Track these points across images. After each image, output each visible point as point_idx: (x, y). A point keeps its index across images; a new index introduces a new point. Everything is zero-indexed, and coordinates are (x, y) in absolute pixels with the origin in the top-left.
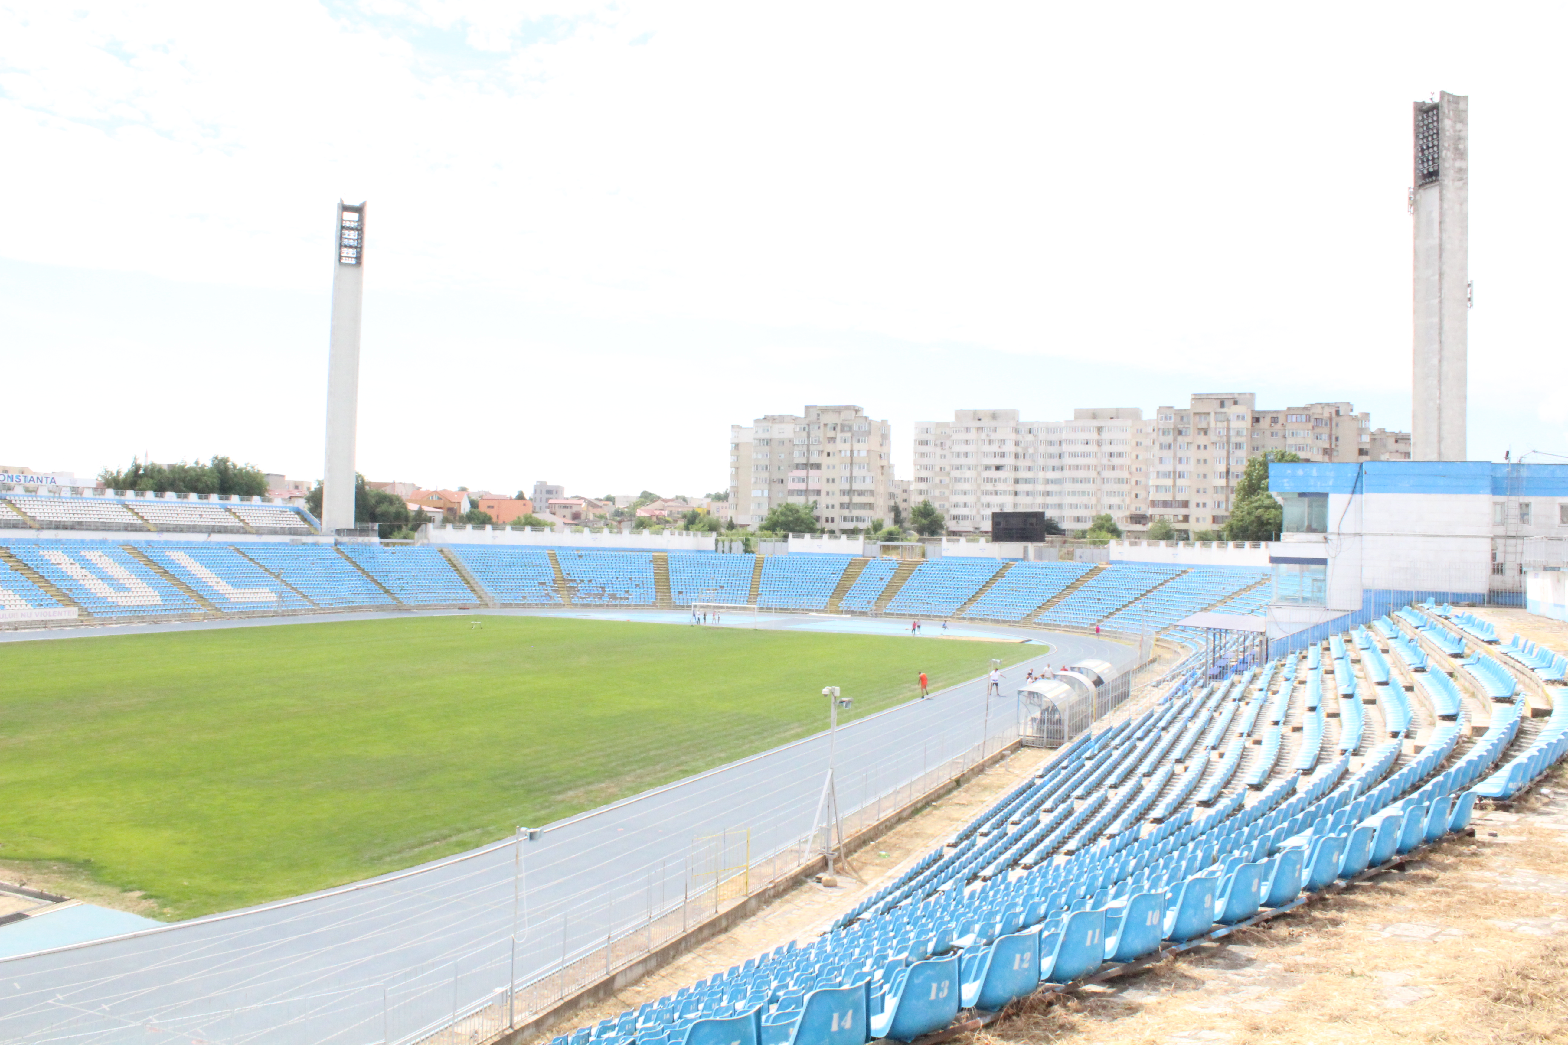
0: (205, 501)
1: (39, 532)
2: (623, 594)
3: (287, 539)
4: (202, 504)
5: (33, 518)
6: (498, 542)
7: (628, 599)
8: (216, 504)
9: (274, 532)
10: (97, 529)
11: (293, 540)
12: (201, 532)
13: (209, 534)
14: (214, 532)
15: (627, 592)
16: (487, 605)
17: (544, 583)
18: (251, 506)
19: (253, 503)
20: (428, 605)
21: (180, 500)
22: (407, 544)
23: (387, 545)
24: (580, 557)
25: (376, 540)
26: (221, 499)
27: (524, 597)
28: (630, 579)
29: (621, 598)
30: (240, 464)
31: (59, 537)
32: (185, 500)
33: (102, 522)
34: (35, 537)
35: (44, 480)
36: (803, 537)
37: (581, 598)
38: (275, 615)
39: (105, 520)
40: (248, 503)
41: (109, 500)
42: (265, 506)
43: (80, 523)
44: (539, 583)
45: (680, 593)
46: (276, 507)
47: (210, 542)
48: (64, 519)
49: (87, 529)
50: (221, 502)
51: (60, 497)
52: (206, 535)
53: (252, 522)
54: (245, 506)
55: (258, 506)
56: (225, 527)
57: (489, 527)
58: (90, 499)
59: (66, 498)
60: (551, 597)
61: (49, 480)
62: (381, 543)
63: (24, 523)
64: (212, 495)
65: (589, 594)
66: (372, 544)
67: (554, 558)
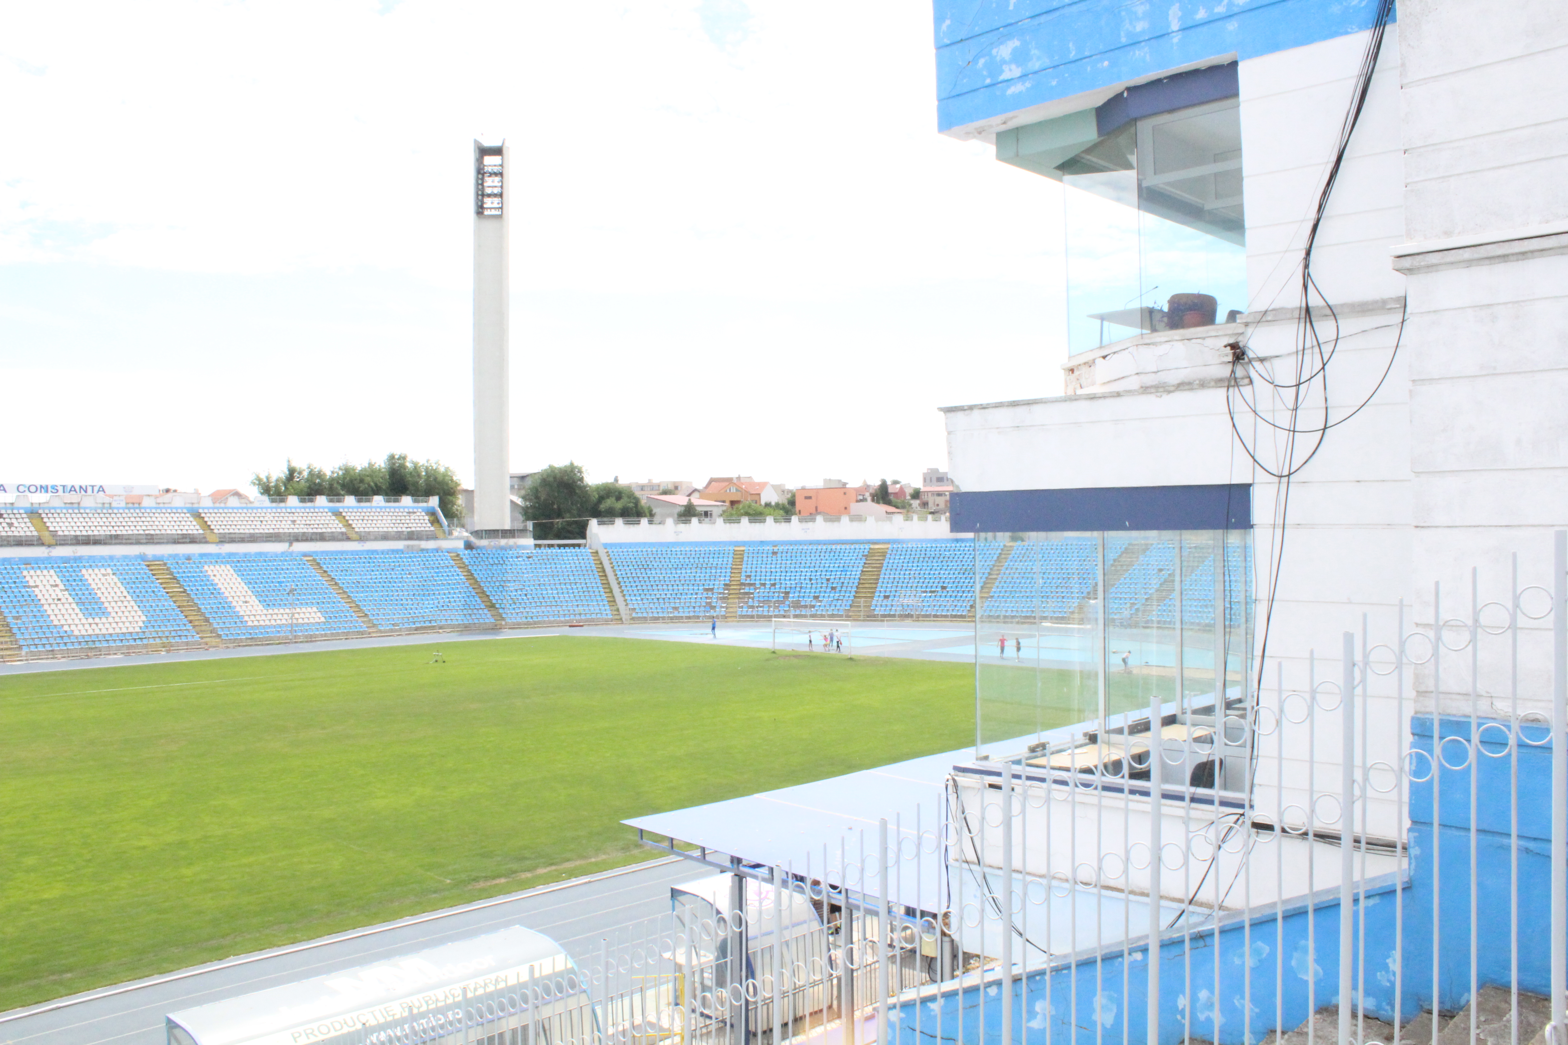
0: (309, 504)
1: (50, 549)
2: (809, 601)
3: (400, 545)
4: (305, 508)
5: (54, 534)
6: (682, 538)
7: (814, 606)
8: (323, 508)
9: (385, 537)
10: (138, 543)
11: (408, 546)
12: (281, 540)
13: (291, 544)
14: (297, 540)
15: (816, 598)
16: (621, 619)
17: (712, 589)
18: (371, 508)
19: (374, 504)
20: (539, 622)
21: (274, 505)
22: (579, 546)
23: (539, 546)
24: (774, 553)
25: (527, 541)
26: (331, 501)
27: (676, 608)
28: (811, 580)
29: (806, 606)
31: (78, 554)
32: (282, 505)
33: (147, 535)
34: (46, 555)
35: (90, 490)
37: (752, 607)
38: (326, 638)
39: (152, 532)
41: (177, 508)
42: (390, 508)
44: (706, 590)
45: (887, 597)
46: (404, 508)
47: (291, 554)
48: (96, 533)
50: (331, 505)
51: (111, 508)
52: (287, 545)
53: (359, 526)
54: (362, 508)
55: (381, 508)
56: (321, 534)
58: (151, 508)
59: (118, 508)
60: (714, 608)
61: (96, 489)
62: (536, 546)
63: (39, 539)
64: (318, 497)
65: (766, 602)
66: (524, 547)
67: (739, 557)
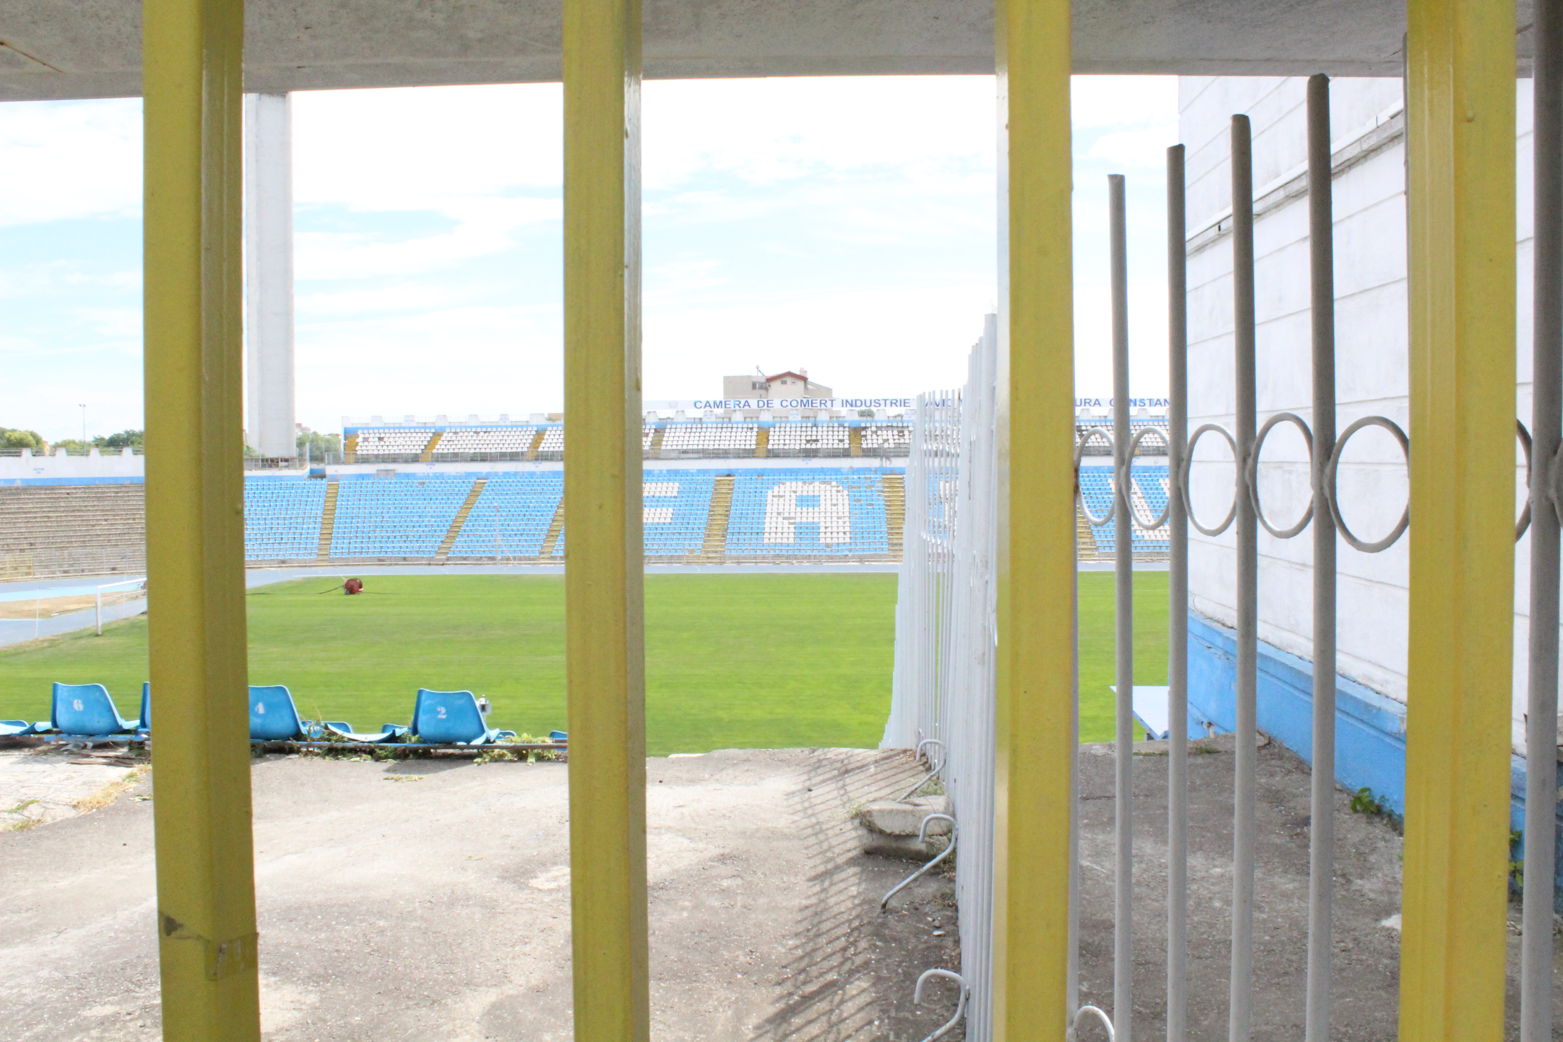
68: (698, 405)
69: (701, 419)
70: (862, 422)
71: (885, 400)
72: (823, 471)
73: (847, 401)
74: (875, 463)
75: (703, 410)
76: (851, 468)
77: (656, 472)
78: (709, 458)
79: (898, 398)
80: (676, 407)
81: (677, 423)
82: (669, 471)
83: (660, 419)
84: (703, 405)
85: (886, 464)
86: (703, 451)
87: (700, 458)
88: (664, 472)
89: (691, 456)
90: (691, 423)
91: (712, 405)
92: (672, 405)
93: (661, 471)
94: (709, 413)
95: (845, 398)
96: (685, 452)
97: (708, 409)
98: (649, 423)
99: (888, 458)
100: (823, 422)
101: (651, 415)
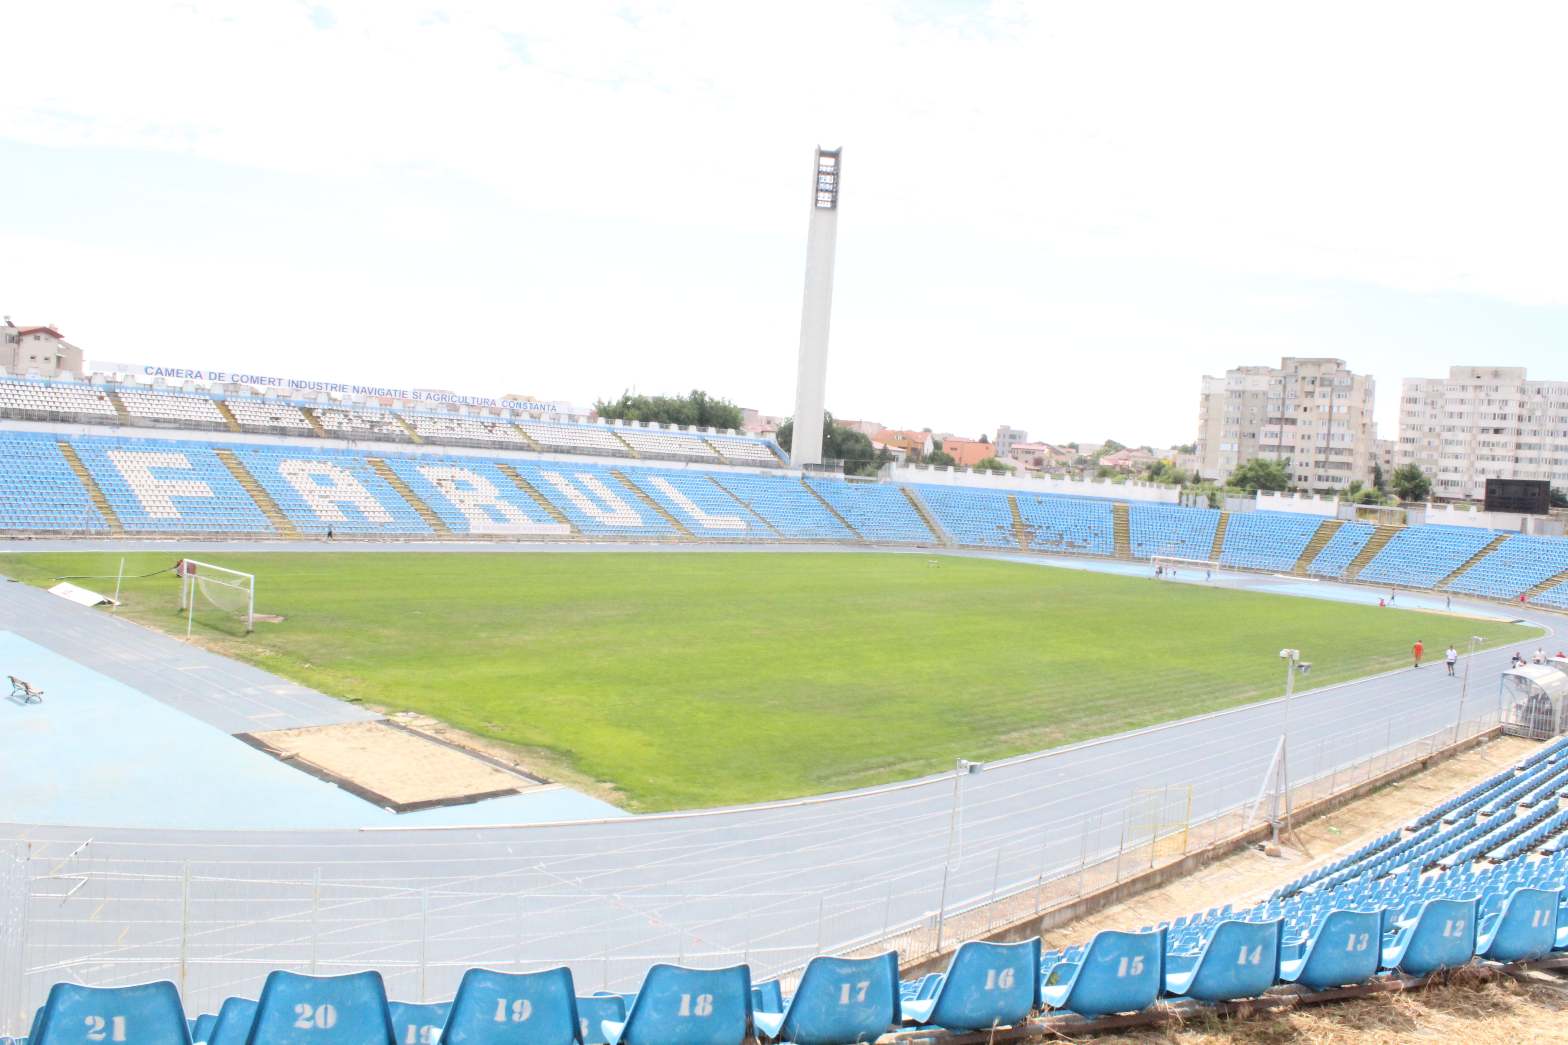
0: (684, 432)
1: (540, 455)
2: (1080, 542)
3: (757, 471)
4: (682, 434)
5: (536, 442)
6: (959, 483)
7: (1085, 547)
8: (694, 435)
9: (746, 463)
10: (589, 454)
11: (763, 473)
12: (680, 460)
13: (687, 463)
14: (691, 461)
15: (1085, 540)
16: (945, 545)
17: (1003, 527)
18: (726, 438)
19: (728, 435)
20: (887, 542)
21: (662, 430)
22: (871, 481)
23: (852, 481)
24: (1040, 502)
25: (841, 475)
26: (699, 430)
27: (982, 540)
28: (1089, 527)
29: (1079, 547)
30: (717, 398)
32: (667, 430)
33: (594, 448)
34: (537, 459)
35: (547, 407)
36: (1273, 495)
37: (1039, 544)
38: (744, 542)
39: (596, 446)
40: (723, 435)
41: (600, 427)
42: (739, 439)
43: (575, 448)
44: (998, 527)
45: (1140, 545)
46: (749, 440)
47: (687, 471)
48: (562, 444)
49: (580, 454)
50: (699, 433)
51: (559, 424)
52: (685, 464)
53: (727, 454)
54: (721, 438)
55: (733, 439)
56: (702, 457)
57: (951, 469)
58: (584, 426)
59: (564, 425)
60: (1008, 541)
61: (551, 408)
62: (846, 479)
63: (529, 446)
64: (691, 427)
65: (1047, 541)
66: (837, 480)
67: (1013, 503)
68: (149, 371)
69: (151, 386)
70: (306, 402)
71: (327, 384)
72: (296, 449)
73: (293, 382)
74: (342, 445)
75: (154, 377)
76: (322, 448)
77: (134, 440)
78: (190, 429)
79: (338, 383)
80: (125, 371)
81: (126, 388)
82: (147, 440)
83: (108, 382)
84: (154, 371)
85: (352, 446)
86: (176, 421)
87: (176, 428)
88: (142, 440)
89: (167, 425)
90: (140, 389)
91: (164, 372)
92: (122, 368)
93: (139, 439)
94: (160, 380)
95: (291, 378)
96: (156, 420)
97: (159, 376)
98: (95, 385)
99: (354, 441)
100: (270, 400)
101: (99, 376)
